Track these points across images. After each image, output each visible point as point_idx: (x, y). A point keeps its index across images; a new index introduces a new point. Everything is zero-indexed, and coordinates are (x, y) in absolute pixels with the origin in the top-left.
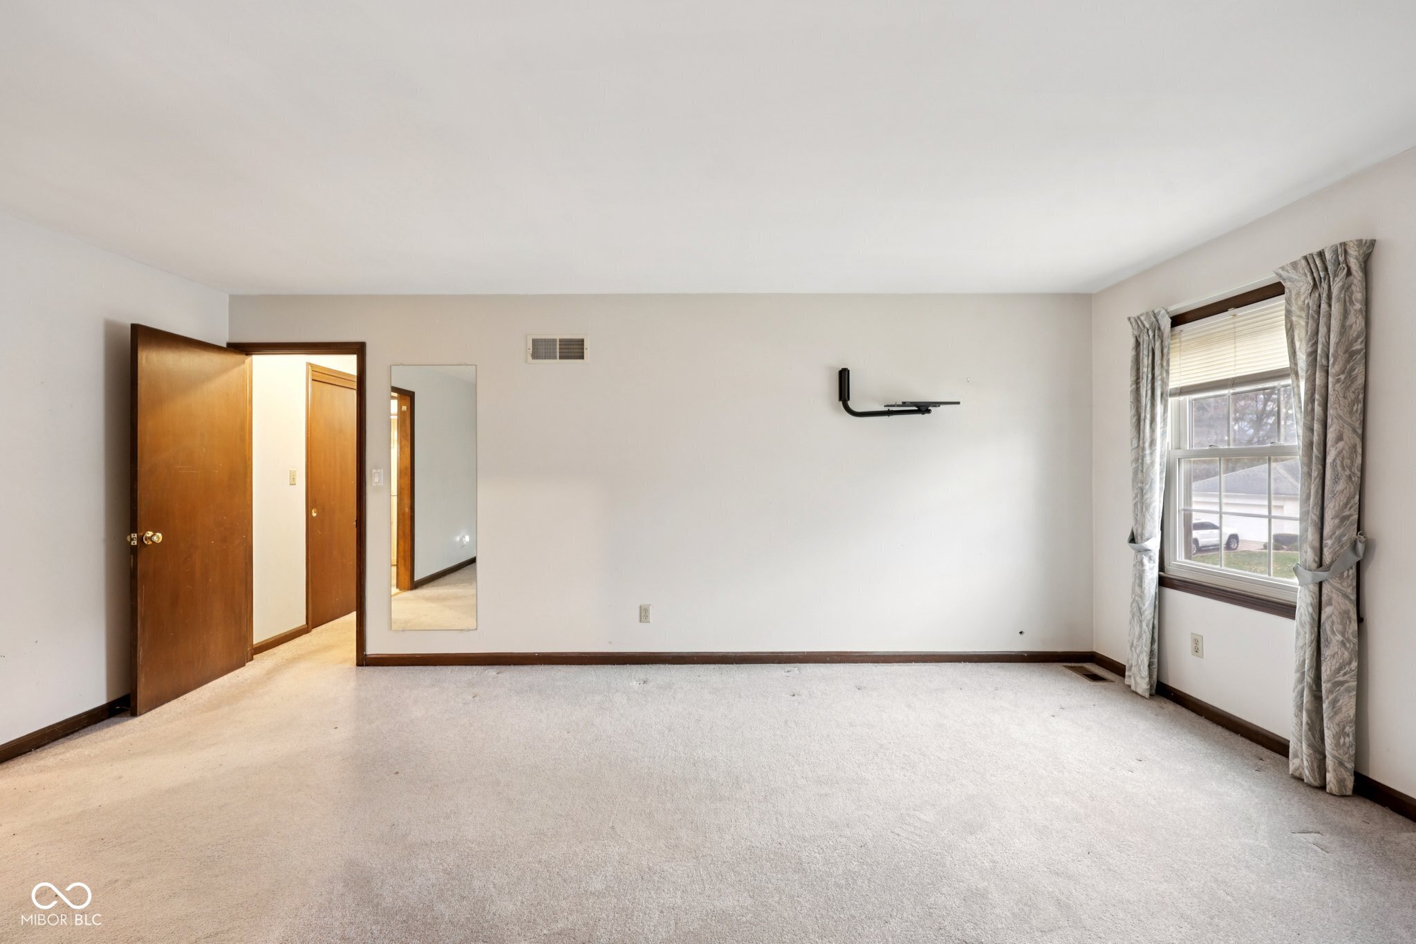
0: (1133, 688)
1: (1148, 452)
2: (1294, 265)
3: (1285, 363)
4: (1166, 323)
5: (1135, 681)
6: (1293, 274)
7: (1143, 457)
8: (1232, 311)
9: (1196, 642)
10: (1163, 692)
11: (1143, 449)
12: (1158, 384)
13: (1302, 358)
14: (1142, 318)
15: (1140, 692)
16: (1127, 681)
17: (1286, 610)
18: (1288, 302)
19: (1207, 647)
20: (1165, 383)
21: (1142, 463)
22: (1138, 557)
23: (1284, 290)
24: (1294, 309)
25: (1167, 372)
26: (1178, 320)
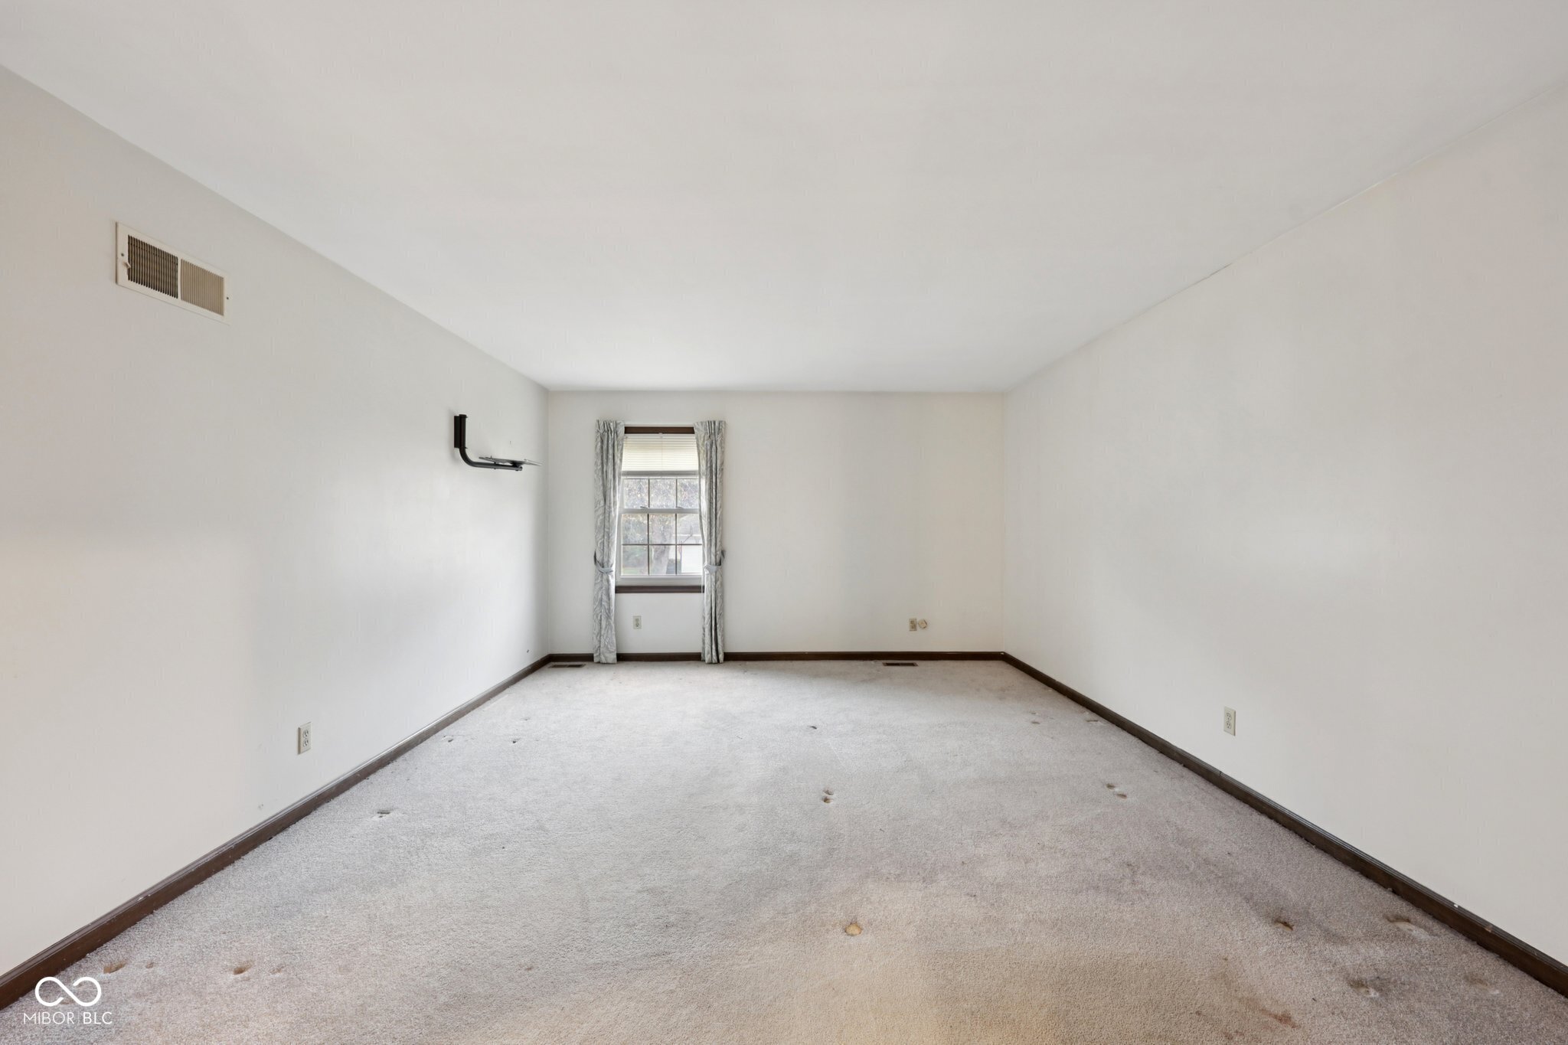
0: (604, 660)
1: (613, 509)
2: (702, 423)
3: (696, 468)
4: (622, 430)
5: (604, 656)
6: (700, 428)
7: (610, 512)
8: (661, 435)
9: (637, 620)
10: (622, 658)
11: (610, 507)
12: (616, 467)
13: (704, 468)
14: (611, 424)
15: (610, 661)
16: (596, 660)
17: (697, 589)
18: (697, 439)
19: (643, 622)
20: (620, 468)
22: (605, 577)
23: (693, 432)
24: (700, 444)
25: (621, 460)
26: (629, 430)
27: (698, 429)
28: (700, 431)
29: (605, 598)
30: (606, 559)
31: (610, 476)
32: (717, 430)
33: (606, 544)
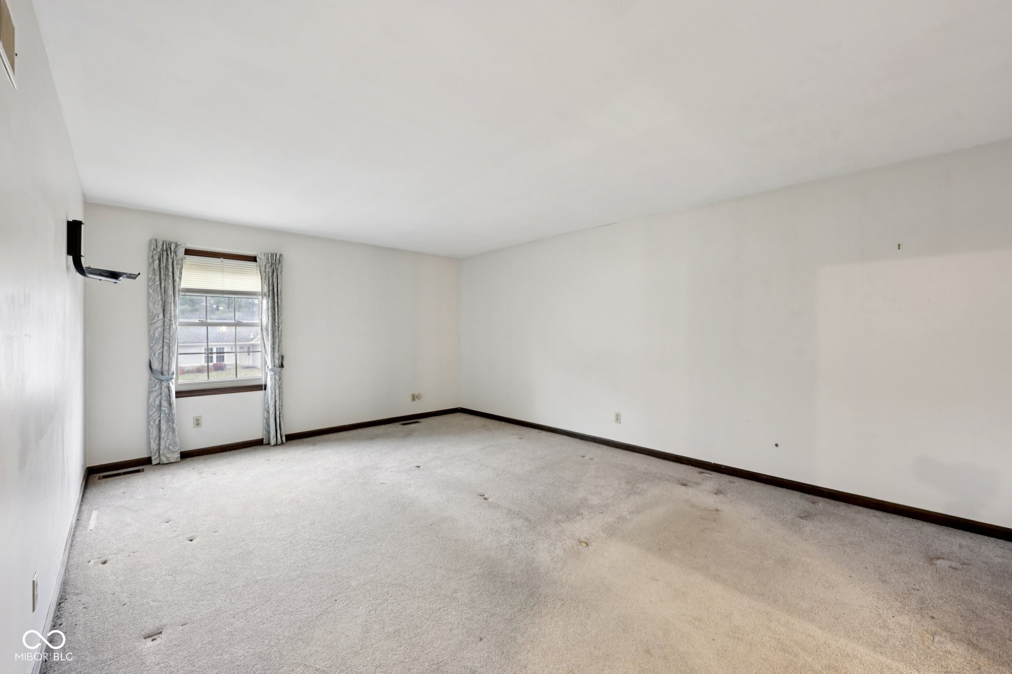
0: (165, 460)
1: (173, 322)
2: (265, 254)
4: (181, 252)
5: (165, 457)
6: (263, 257)
8: (222, 259)
9: (197, 420)
10: (186, 455)
11: (170, 320)
12: (176, 284)
13: (266, 289)
14: (173, 244)
15: (172, 460)
16: (154, 462)
17: (261, 388)
18: (260, 266)
19: (203, 421)
20: (179, 285)
21: (170, 328)
22: (165, 384)
23: (256, 261)
24: (262, 270)
25: (180, 278)
26: (188, 252)
27: (260, 259)
28: (262, 259)
29: (165, 403)
30: (165, 368)
31: (171, 292)
32: (277, 261)
33: (165, 353)
